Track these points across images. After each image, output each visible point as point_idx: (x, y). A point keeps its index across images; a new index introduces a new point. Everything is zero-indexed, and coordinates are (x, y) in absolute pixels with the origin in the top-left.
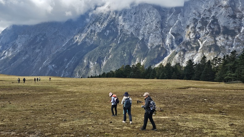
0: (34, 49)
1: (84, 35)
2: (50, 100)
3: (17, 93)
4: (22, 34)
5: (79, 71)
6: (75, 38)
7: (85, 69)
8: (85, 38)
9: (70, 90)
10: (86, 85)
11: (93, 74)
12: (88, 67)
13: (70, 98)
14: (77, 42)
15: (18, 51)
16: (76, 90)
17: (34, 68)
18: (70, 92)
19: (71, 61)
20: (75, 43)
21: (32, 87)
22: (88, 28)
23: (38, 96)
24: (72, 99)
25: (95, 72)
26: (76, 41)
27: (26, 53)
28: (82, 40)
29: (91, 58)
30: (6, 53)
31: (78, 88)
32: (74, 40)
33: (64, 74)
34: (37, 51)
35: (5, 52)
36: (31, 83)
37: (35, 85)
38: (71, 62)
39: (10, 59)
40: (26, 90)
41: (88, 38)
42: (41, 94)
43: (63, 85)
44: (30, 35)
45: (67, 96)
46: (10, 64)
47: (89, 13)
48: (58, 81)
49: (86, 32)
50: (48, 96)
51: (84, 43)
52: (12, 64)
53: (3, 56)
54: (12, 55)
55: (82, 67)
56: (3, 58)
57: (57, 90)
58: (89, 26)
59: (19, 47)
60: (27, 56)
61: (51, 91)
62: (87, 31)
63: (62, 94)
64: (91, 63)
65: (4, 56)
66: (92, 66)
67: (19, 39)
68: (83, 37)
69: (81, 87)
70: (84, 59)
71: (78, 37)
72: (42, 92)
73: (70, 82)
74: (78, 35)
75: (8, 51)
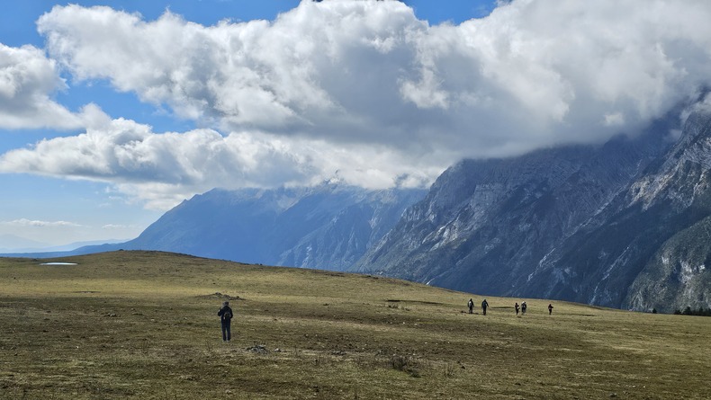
0: (515, 222)
1: (662, 181)
2: (567, 371)
3: (477, 343)
4: (487, 183)
5: (646, 290)
6: (633, 187)
7: (664, 286)
8: (666, 190)
9: (621, 348)
10: (671, 335)
11: (694, 304)
12: (675, 278)
13: (625, 373)
14: (641, 202)
15: (475, 228)
16: (641, 351)
17: (513, 274)
18: (622, 352)
19: (619, 260)
20: (633, 206)
21: (512, 328)
22: (677, 156)
23: (532, 355)
24: (632, 376)
25: (701, 297)
26: (635, 199)
27: (495, 232)
28: (657, 195)
29: (685, 253)
30: (446, 233)
31: (648, 343)
32: (631, 197)
33: (598, 298)
34: (524, 227)
35: (444, 230)
36: (509, 316)
37: (521, 324)
38: (621, 263)
39: (455, 247)
40: (498, 335)
41: (676, 188)
42: (540, 352)
43: (599, 330)
44: (505, 184)
45: (616, 366)
46: (454, 261)
47: (679, 113)
48: (584, 318)
49: (670, 170)
50: (559, 360)
51: (662, 203)
52: (458, 260)
53: (438, 241)
54: (459, 239)
55: (656, 279)
56: (437, 245)
57: (584, 343)
58: (681, 152)
59: (476, 216)
60: (497, 240)
61: (567, 344)
62: (672, 167)
63: (601, 358)
64: (687, 268)
65: (440, 239)
66: (689, 278)
67: (476, 196)
68: (660, 186)
69: (656, 342)
70: (662, 253)
71: (644, 185)
72: (541, 344)
73: (618, 323)
74: (645, 180)
75: (450, 226)
